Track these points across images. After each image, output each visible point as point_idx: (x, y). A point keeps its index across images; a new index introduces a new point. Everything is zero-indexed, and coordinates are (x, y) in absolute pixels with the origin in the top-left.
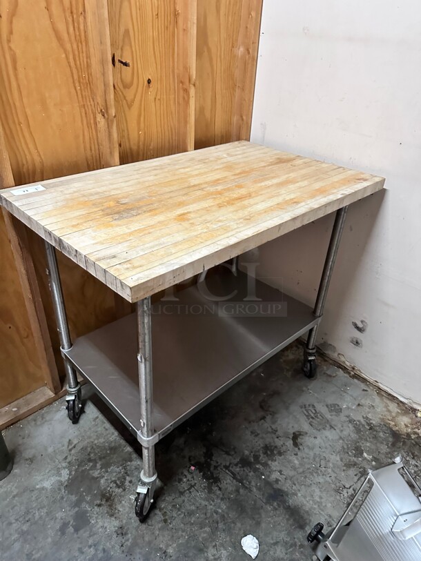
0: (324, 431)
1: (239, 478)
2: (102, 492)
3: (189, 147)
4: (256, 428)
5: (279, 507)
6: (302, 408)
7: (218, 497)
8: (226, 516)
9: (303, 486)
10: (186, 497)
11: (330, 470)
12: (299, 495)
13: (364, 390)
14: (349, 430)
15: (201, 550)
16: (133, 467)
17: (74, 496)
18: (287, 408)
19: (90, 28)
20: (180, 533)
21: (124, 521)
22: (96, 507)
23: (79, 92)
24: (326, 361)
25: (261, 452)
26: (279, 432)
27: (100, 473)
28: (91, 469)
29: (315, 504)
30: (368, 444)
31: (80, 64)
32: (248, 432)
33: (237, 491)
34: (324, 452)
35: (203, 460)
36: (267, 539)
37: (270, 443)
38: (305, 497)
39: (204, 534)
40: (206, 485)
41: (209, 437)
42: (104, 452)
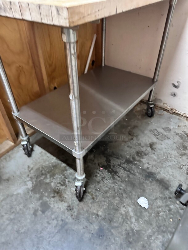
0: (165, 141)
1: (127, 169)
2: (54, 190)
4: (130, 144)
5: (153, 181)
6: (150, 131)
7: (119, 181)
8: (126, 190)
9: (162, 169)
10: (101, 184)
11: (173, 159)
12: (161, 173)
13: (179, 119)
14: (177, 139)
15: (117, 210)
16: (68, 174)
17: (37, 195)
18: (143, 133)
20: (103, 203)
21: (70, 203)
22: (52, 198)
25: (135, 155)
26: (142, 145)
27: (50, 180)
29: (171, 176)
32: (126, 147)
33: (128, 176)
35: (105, 164)
36: (151, 198)
37: (139, 150)
38: (164, 173)
39: (116, 201)
40: (111, 176)
41: (106, 152)
42: (50, 169)
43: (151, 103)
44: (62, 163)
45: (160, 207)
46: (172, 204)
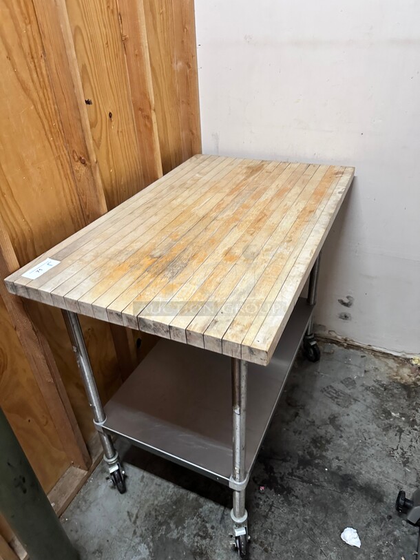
0: (351, 406)
1: (307, 479)
2: (191, 551)
4: (296, 426)
5: (354, 491)
6: (323, 392)
7: (299, 506)
8: (315, 520)
9: (362, 464)
10: (271, 519)
11: (374, 440)
12: (363, 472)
13: (362, 357)
14: (370, 398)
16: (207, 512)
18: (311, 397)
20: (285, 555)
23: (53, 144)
25: (312, 447)
26: (317, 423)
27: (178, 533)
28: (167, 533)
29: (380, 475)
30: (391, 404)
32: (291, 433)
33: (312, 492)
34: (361, 425)
35: (266, 476)
36: (360, 524)
37: (315, 436)
38: (369, 472)
39: (306, 546)
40: (282, 499)
42: (170, 509)
43: (310, 337)
44: (188, 491)
45: (379, 538)
46: (396, 528)
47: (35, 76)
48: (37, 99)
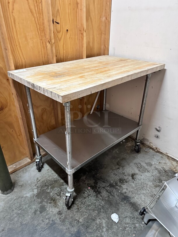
0: (145, 173)
1: (109, 192)
2: (51, 198)
3: (84, 57)
4: (116, 172)
5: (127, 203)
6: (135, 164)
7: (100, 199)
8: (104, 206)
9: (137, 195)
10: (87, 199)
11: (148, 188)
12: (135, 198)
13: (161, 157)
14: (156, 173)
15: (94, 220)
16: (64, 188)
17: (39, 200)
18: (129, 165)
19: (44, 8)
20: (85, 213)
21: (61, 209)
22: (49, 204)
23: (40, 34)
24: (144, 146)
25: (118, 181)
26: (126, 174)
27: (50, 191)
28: (46, 189)
29: (142, 201)
30: (164, 178)
31: (40, 23)
32: (112, 174)
33: (109, 197)
34: (145, 181)
35: (93, 185)
36: (122, 215)
37: (122, 178)
38: (138, 199)
39: (95, 213)
40: (95, 194)
41: (96, 176)
42: (52, 182)
43: (138, 141)
44: (62, 179)
45: (128, 224)
46: (138, 223)
47: (36, 8)
48: (36, 17)
